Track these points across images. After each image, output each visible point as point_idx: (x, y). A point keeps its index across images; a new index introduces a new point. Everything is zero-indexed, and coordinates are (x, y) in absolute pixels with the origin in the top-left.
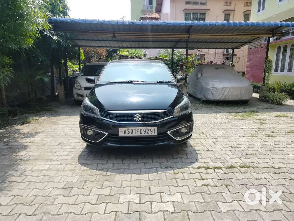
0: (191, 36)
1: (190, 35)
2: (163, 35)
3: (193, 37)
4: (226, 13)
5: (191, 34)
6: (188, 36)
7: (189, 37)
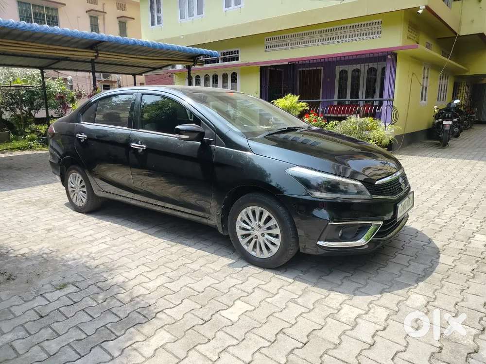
0: (100, 55)
1: (98, 54)
2: (55, 49)
3: (102, 57)
4: (91, 15)
5: (99, 52)
6: (96, 54)
7: (96, 57)
